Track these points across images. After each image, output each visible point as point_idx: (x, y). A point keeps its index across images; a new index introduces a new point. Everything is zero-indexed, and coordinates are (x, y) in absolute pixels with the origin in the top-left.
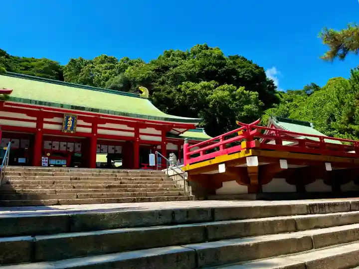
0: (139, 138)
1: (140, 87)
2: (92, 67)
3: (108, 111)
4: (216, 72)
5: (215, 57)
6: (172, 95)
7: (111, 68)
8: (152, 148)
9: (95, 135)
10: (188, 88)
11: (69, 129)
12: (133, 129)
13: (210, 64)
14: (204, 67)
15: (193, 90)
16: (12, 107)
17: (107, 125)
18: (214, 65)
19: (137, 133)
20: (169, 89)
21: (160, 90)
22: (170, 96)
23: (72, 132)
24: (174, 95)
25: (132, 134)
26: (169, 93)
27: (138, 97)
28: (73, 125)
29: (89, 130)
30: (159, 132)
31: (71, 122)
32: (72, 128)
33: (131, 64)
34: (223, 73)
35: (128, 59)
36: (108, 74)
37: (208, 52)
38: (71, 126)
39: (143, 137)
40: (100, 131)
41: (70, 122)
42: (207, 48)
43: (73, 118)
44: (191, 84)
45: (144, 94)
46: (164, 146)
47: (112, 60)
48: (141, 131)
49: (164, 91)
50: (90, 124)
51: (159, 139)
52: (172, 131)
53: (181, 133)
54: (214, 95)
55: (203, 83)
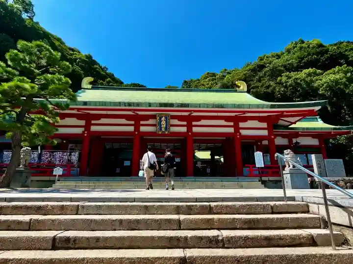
0: (240, 134)
1: (237, 82)
2: (199, 83)
3: (200, 104)
4: (317, 61)
5: (313, 47)
6: (271, 88)
7: (213, 80)
8: (256, 143)
9: (190, 134)
10: (290, 78)
11: (163, 130)
12: (232, 124)
13: (309, 54)
14: (302, 59)
15: (297, 79)
18: (313, 54)
19: (237, 128)
20: (267, 84)
21: (258, 87)
22: (269, 90)
23: (167, 133)
24: (274, 89)
25: (231, 130)
26: (268, 87)
27: (236, 91)
28: (166, 125)
29: (184, 129)
30: (265, 125)
32: (166, 128)
33: (229, 73)
34: (326, 60)
35: (226, 70)
36: (210, 84)
37: (304, 45)
38: (164, 126)
39: (244, 132)
40: (195, 129)
41: (163, 123)
42: (303, 42)
43: (166, 118)
44: (292, 74)
45: (241, 88)
46: (271, 141)
47: (214, 75)
48: (242, 125)
49: (262, 86)
50: (185, 123)
51: (265, 133)
52: (281, 122)
53: (292, 123)
54: (324, 80)
55: (307, 71)
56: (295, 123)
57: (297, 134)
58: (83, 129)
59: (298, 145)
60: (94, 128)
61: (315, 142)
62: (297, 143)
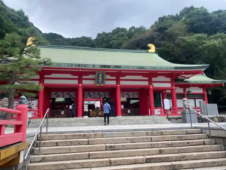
3: (128, 67)
11: (100, 83)
12: (147, 78)
16: (61, 70)
17: (127, 77)
19: (150, 82)
23: (102, 85)
25: (147, 83)
27: (148, 52)
30: (169, 79)
31: (101, 77)
32: (102, 82)
37: (195, 11)
38: (101, 80)
39: (155, 85)
46: (173, 91)
48: (154, 79)
50: (115, 78)
51: (169, 85)
52: (180, 77)
53: (186, 78)
56: (189, 78)
57: (189, 85)
58: (38, 82)
59: (190, 93)
60: (47, 82)
61: (200, 91)
62: (189, 92)
